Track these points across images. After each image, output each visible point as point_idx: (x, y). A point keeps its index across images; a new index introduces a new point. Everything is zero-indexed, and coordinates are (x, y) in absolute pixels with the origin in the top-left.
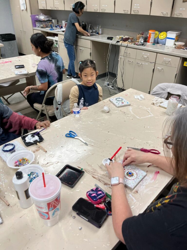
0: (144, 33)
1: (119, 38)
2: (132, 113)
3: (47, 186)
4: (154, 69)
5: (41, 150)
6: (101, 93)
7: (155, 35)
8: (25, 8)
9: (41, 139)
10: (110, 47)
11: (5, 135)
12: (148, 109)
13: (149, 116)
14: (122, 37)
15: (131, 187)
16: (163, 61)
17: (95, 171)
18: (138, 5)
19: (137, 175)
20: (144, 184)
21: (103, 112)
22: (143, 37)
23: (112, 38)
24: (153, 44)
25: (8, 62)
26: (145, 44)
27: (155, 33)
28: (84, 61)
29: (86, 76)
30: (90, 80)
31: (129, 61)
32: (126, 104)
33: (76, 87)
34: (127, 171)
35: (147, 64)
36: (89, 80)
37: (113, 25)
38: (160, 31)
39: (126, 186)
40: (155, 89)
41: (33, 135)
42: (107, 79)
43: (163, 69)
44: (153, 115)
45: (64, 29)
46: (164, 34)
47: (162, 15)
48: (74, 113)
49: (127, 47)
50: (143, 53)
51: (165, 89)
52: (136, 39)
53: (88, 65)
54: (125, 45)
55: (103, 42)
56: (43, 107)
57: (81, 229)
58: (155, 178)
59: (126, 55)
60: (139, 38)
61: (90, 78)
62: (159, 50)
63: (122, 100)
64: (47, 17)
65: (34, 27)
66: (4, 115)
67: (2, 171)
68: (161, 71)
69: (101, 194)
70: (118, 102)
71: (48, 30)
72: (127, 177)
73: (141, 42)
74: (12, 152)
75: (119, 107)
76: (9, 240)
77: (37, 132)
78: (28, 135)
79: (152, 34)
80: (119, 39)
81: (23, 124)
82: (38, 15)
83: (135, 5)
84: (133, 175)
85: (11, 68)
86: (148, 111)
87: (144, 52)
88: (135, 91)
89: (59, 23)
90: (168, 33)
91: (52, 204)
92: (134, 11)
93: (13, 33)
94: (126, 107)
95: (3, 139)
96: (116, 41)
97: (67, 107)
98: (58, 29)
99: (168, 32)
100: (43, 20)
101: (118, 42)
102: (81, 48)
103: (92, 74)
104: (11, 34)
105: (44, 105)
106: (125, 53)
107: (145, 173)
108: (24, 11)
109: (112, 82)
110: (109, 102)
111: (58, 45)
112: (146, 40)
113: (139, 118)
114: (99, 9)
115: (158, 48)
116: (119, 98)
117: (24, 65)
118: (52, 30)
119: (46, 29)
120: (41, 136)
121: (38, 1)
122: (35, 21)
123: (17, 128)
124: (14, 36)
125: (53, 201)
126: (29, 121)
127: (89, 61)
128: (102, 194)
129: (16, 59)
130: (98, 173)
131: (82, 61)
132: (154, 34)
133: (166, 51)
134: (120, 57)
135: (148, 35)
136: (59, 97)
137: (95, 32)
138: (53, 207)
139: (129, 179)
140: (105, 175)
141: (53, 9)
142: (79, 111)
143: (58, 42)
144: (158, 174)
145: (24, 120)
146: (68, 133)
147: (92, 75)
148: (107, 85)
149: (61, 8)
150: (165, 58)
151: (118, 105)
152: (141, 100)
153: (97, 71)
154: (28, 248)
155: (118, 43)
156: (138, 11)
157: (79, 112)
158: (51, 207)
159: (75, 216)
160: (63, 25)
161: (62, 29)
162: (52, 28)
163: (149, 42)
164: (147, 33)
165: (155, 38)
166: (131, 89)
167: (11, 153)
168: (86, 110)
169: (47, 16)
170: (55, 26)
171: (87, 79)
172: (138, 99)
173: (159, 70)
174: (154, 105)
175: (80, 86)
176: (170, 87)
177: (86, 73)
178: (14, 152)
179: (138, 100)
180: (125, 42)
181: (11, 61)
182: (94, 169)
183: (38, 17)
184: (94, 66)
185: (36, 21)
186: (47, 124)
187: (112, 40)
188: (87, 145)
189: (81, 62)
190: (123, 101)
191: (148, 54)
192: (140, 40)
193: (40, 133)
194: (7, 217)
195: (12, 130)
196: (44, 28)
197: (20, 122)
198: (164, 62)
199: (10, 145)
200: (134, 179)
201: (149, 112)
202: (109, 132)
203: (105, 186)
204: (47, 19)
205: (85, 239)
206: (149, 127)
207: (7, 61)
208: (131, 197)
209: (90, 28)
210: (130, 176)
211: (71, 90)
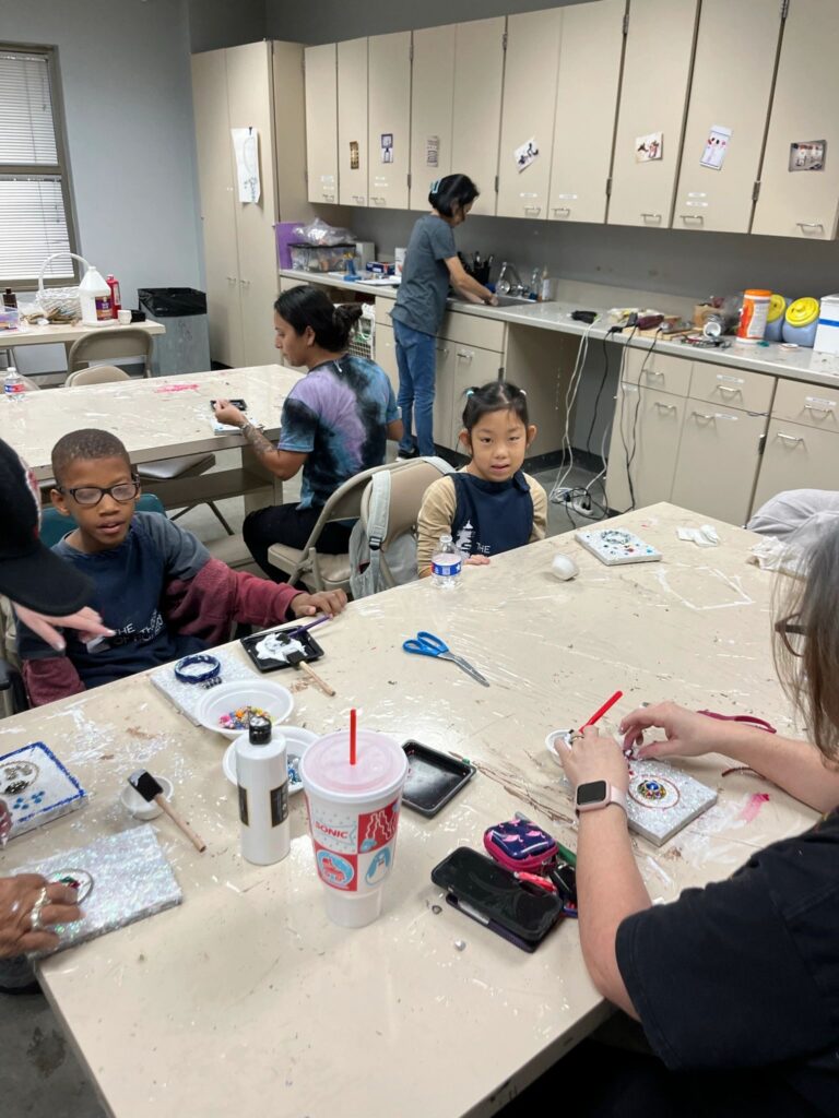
0: (723, 300)
1: (620, 317)
2: (667, 589)
3: (359, 761)
4: (763, 442)
5: (315, 687)
6: (541, 513)
7: (770, 310)
8: (254, 197)
9: (314, 653)
10: (583, 350)
11: (169, 642)
12: (735, 581)
13: (737, 603)
14: (632, 314)
15: (654, 832)
16: (802, 408)
17: (516, 771)
18: (703, 195)
19: (679, 796)
20: (705, 831)
21: (552, 577)
22: (718, 315)
23: (594, 314)
24: (758, 343)
25: (186, 388)
26: (727, 344)
27: (769, 301)
28: (486, 388)
29: (488, 440)
30: (504, 458)
31: (658, 405)
32: (643, 555)
33: (448, 482)
34: (641, 780)
35: (735, 418)
36: (497, 458)
37: (599, 269)
38: (792, 295)
39: (633, 830)
40: (762, 513)
41: (284, 638)
42: (562, 475)
43: (801, 440)
44: (750, 602)
45: (397, 279)
46: (808, 307)
47: (799, 234)
48: (437, 570)
49: (651, 350)
50: (720, 376)
51: (807, 514)
52: (690, 323)
53: (500, 400)
54: (646, 343)
55: (554, 328)
56: (307, 556)
57: (461, 949)
58: (748, 816)
59: (649, 381)
60: (704, 319)
61: (502, 450)
62: (787, 364)
63: (627, 541)
64: (337, 235)
65: (282, 268)
66: (178, 563)
67: (176, 744)
68: (793, 448)
69: (538, 839)
70: (611, 546)
71: (337, 279)
72: (640, 798)
73: (710, 335)
74: (212, 685)
75: (614, 564)
76: (206, 956)
77: (300, 627)
78: (263, 637)
79: (755, 306)
80: (619, 321)
81: (243, 601)
82: (302, 225)
83: (691, 195)
84: (663, 795)
85: (195, 410)
86: (730, 586)
87: (721, 374)
88: (683, 512)
89: (383, 257)
90: (823, 303)
91: (375, 821)
92: (684, 217)
93: (197, 287)
94: (643, 567)
95: (158, 653)
96: (610, 328)
97: (403, 561)
98: (377, 277)
99: (823, 299)
100: (321, 243)
101: (616, 330)
102: (463, 351)
103: (514, 435)
104: (188, 291)
105: (312, 549)
106: (644, 375)
107: (710, 794)
108: (249, 206)
109: (583, 489)
110: (576, 545)
111: (371, 336)
112: (732, 327)
113: (692, 606)
114: (543, 207)
115: (783, 359)
116: (617, 533)
117: (246, 402)
118: (353, 280)
119: (330, 276)
120: (312, 640)
121: (309, 174)
122: (290, 245)
123: (215, 617)
124: (201, 297)
125: (378, 812)
126: (265, 592)
127: (502, 388)
128: (543, 840)
129: (216, 379)
130: (529, 781)
131: (476, 386)
132: (766, 305)
133: (814, 369)
134: (622, 387)
135: (741, 310)
136: (377, 519)
137: (524, 293)
138: (377, 839)
139: (650, 807)
140: (552, 789)
141: (366, 205)
142: (456, 565)
143: (373, 325)
144: (765, 804)
145: (247, 588)
146: (414, 637)
147: (512, 439)
148: (560, 500)
149: (396, 200)
150: (809, 399)
151: (609, 558)
152: (705, 546)
153: (533, 427)
154: (271, 987)
155: (616, 334)
156: (701, 218)
157: (458, 568)
158: (370, 836)
159: (442, 906)
160: (397, 264)
161: (392, 277)
162: (354, 273)
163: (743, 335)
164: (735, 300)
165: (769, 319)
166: (663, 504)
167: (208, 687)
168: (483, 566)
169: (336, 229)
170: (364, 267)
171: (493, 454)
172: (693, 541)
173: (785, 445)
174: (759, 566)
175: (463, 480)
176: (830, 506)
177: (488, 431)
178: (216, 683)
179: (692, 544)
180: (643, 332)
181: (195, 386)
182: (510, 766)
183: (301, 231)
184: (521, 407)
185: (291, 247)
186: (336, 604)
187: (591, 322)
188: (488, 685)
189: (471, 392)
190: (632, 544)
191: (741, 379)
192: (706, 326)
193: (309, 631)
194: (197, 885)
195: (193, 627)
196: (323, 271)
197: (230, 593)
198: (807, 412)
199: (202, 663)
200: (665, 809)
201: (735, 590)
202: (571, 647)
203: (555, 824)
204: (337, 240)
205: (475, 981)
206: (732, 642)
207: (181, 383)
208: (651, 867)
209: (506, 278)
210: (652, 796)
211: (426, 493)
